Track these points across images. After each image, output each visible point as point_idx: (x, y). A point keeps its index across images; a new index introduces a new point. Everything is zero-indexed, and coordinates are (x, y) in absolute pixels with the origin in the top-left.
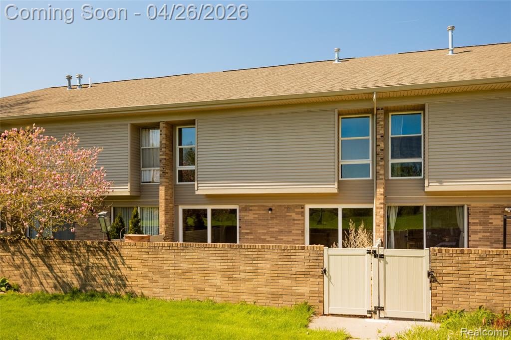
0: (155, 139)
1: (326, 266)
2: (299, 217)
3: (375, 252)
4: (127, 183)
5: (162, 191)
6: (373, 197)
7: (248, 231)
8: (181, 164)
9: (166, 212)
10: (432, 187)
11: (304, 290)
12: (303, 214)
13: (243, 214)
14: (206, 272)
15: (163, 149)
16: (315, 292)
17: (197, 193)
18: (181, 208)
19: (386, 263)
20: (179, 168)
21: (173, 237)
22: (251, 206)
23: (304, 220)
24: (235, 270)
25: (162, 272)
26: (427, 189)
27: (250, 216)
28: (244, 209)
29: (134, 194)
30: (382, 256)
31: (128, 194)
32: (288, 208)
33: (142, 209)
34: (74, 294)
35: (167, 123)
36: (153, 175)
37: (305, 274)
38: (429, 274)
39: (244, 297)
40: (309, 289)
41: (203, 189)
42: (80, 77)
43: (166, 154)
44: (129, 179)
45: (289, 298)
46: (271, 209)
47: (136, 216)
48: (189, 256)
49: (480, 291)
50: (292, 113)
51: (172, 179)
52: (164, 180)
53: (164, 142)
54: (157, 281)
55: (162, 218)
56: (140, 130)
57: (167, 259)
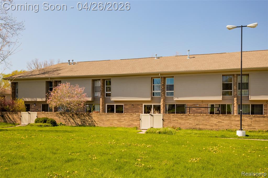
0: (99, 84)
1: (141, 118)
2: (141, 107)
3: (151, 115)
4: (90, 97)
5: (101, 99)
6: (160, 102)
7: (126, 111)
8: (107, 91)
9: (102, 106)
10: (176, 99)
11: (136, 124)
12: (142, 106)
13: (125, 106)
14: (113, 120)
15: (102, 87)
16: (138, 124)
17: (111, 100)
18: (106, 105)
19: (154, 117)
20: (106, 92)
21: (104, 112)
22: (127, 104)
23: (142, 108)
24: (120, 119)
25: (102, 120)
26: (174, 100)
27: (127, 107)
28: (125, 105)
29: (93, 100)
30: (153, 116)
31: (91, 100)
32: (138, 105)
33: (95, 105)
34: (80, 126)
35: (103, 79)
36: (98, 94)
37: (136, 120)
38: (163, 120)
39: (122, 126)
40: (137, 123)
41: (113, 99)
42: (73, 60)
43: (102, 88)
44: (91, 96)
45: (132, 126)
46: (133, 105)
47: (94, 107)
48: (109, 116)
49: (173, 123)
50: (139, 78)
51: (104, 96)
52: (102, 96)
53: (102, 85)
54: (101, 122)
55: (101, 107)
56: (94, 81)
57: (103, 117)
